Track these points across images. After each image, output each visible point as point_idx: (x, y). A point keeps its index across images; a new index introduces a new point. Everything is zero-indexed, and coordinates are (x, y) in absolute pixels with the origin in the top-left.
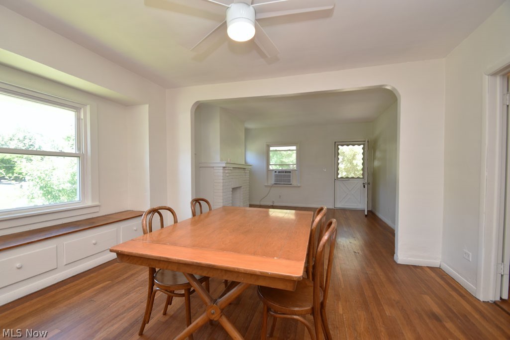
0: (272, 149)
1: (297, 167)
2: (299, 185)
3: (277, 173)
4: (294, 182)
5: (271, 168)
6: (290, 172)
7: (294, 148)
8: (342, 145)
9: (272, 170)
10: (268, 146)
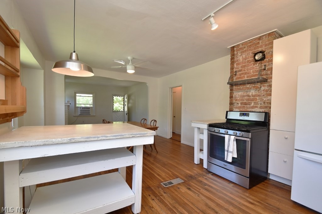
0: (77, 95)
1: (93, 106)
2: (95, 115)
3: (81, 109)
4: (91, 114)
5: (77, 105)
6: (89, 108)
7: (91, 95)
8: (115, 96)
9: (78, 107)
10: (75, 93)
